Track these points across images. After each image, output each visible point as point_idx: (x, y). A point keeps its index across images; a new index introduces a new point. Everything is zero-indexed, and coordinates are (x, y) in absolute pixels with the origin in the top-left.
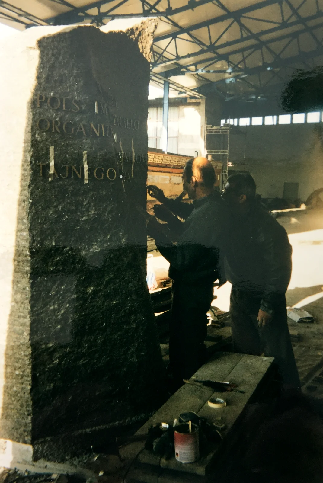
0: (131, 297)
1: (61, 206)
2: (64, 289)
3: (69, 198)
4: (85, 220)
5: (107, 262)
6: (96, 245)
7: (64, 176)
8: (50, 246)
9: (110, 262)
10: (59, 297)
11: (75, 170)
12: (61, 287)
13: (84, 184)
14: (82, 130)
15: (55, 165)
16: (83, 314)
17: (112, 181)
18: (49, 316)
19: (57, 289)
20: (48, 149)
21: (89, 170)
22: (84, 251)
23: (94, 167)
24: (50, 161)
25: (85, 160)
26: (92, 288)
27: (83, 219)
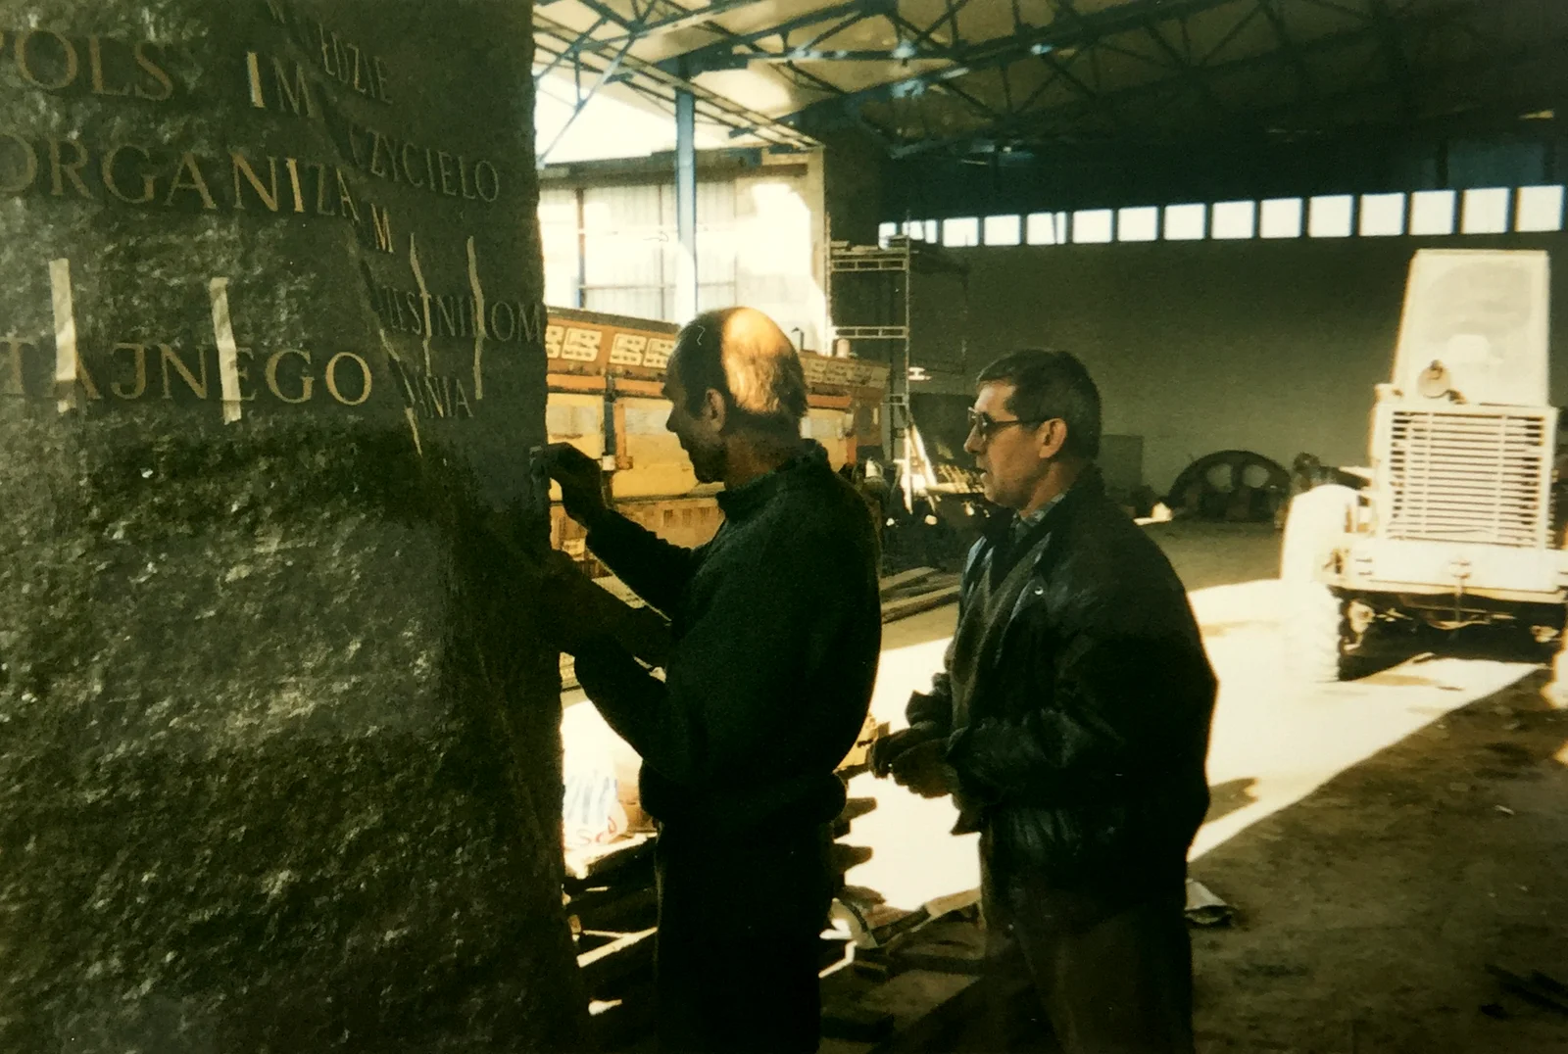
0: (465, 907)
1: (123, 523)
2: (152, 887)
3: (160, 486)
4: (239, 581)
5: (351, 760)
6: (297, 686)
7: (128, 389)
8: (81, 697)
9: (364, 761)
10: (129, 922)
11: (177, 362)
12: (140, 873)
13: (226, 423)
14: (197, 186)
15: (84, 344)
16: (245, 990)
17: (355, 410)
18: (80, 1011)
19: (120, 886)
20: (42, 272)
21: (242, 361)
22: (240, 716)
23: (265, 351)
24: (56, 324)
25: (223, 322)
26: (284, 875)
27: (231, 576)
